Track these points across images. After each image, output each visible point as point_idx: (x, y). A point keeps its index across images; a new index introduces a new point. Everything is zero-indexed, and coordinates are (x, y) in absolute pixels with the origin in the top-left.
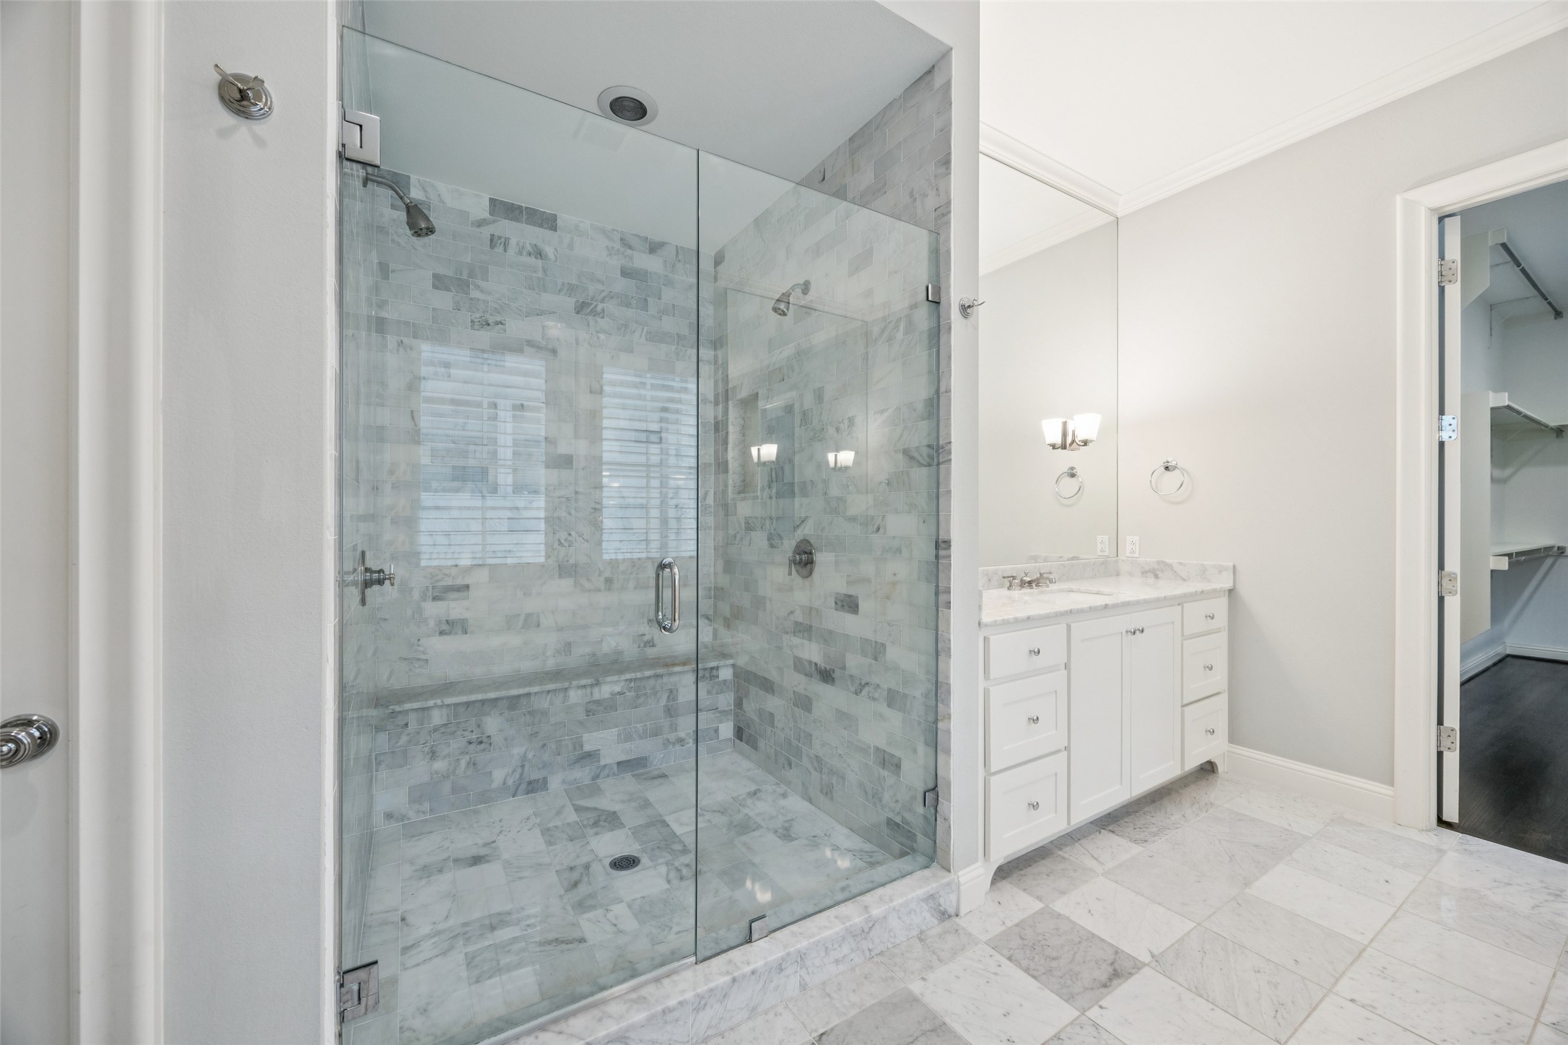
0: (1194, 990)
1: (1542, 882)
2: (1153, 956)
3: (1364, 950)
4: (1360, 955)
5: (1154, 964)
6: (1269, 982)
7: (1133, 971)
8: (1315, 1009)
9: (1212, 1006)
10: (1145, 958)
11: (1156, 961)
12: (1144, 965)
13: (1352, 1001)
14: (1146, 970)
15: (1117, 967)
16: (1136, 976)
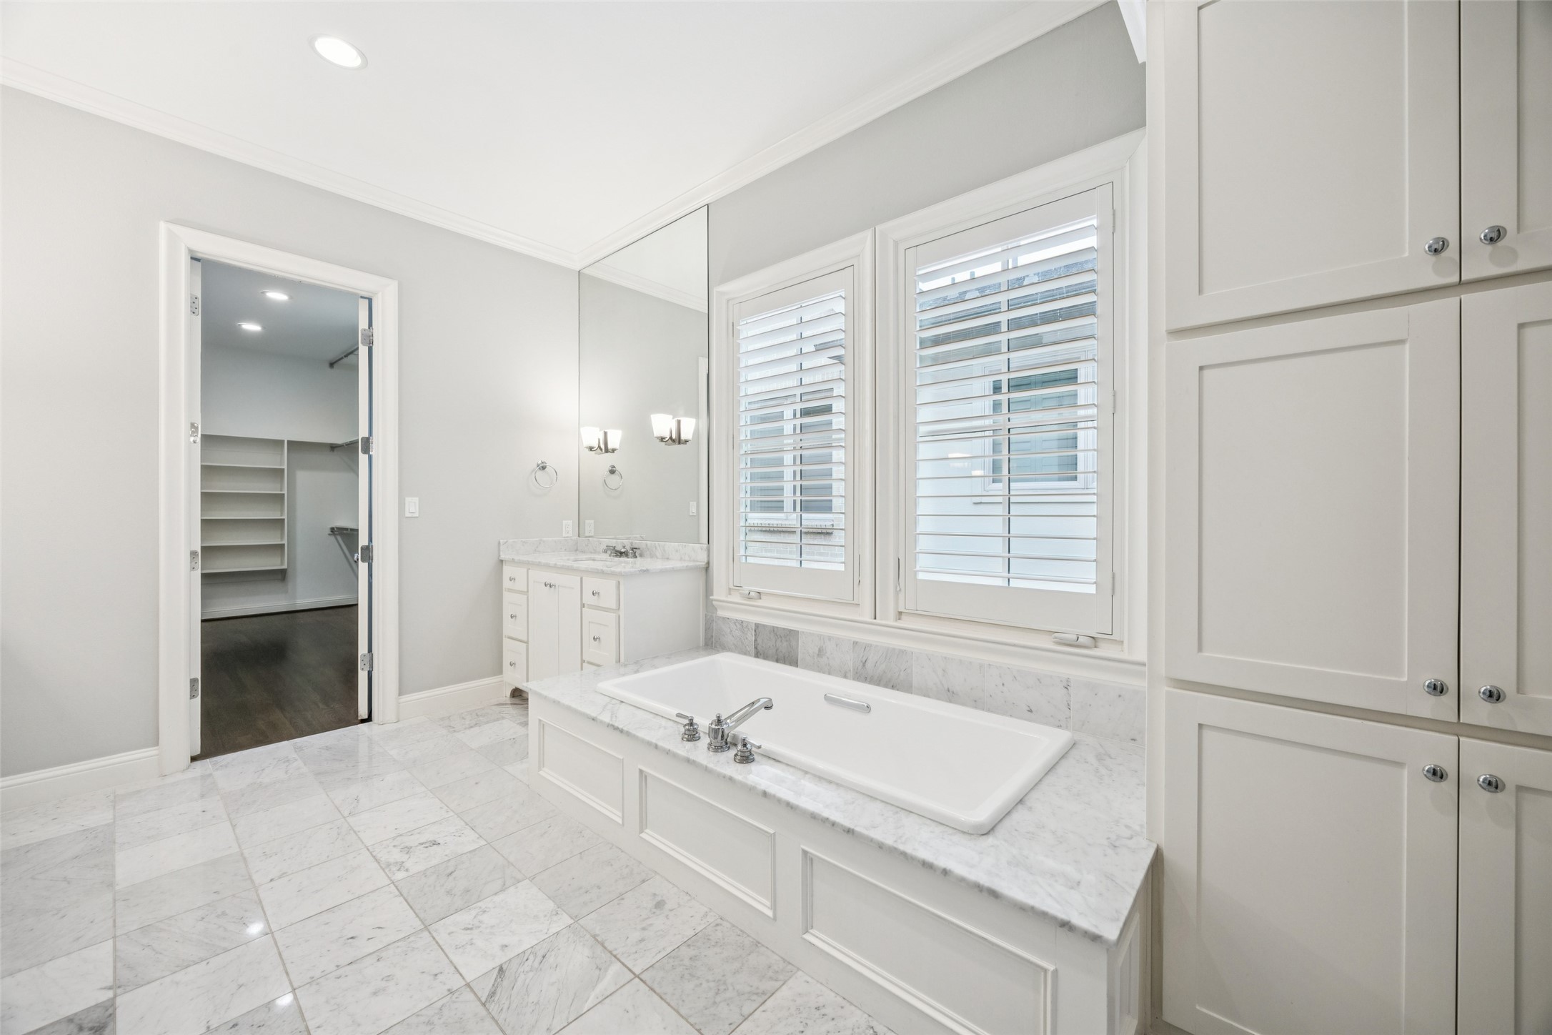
0: (177, 969)
1: (274, 759)
2: (110, 988)
3: (242, 854)
4: (245, 859)
5: (119, 991)
6: (218, 916)
7: (110, 1011)
8: (261, 902)
9: (205, 962)
10: (110, 994)
11: (119, 987)
12: (113, 1000)
13: (271, 880)
14: (118, 1000)
15: (90, 1025)
16: (118, 1012)
